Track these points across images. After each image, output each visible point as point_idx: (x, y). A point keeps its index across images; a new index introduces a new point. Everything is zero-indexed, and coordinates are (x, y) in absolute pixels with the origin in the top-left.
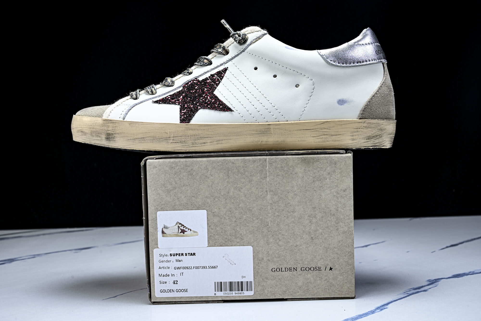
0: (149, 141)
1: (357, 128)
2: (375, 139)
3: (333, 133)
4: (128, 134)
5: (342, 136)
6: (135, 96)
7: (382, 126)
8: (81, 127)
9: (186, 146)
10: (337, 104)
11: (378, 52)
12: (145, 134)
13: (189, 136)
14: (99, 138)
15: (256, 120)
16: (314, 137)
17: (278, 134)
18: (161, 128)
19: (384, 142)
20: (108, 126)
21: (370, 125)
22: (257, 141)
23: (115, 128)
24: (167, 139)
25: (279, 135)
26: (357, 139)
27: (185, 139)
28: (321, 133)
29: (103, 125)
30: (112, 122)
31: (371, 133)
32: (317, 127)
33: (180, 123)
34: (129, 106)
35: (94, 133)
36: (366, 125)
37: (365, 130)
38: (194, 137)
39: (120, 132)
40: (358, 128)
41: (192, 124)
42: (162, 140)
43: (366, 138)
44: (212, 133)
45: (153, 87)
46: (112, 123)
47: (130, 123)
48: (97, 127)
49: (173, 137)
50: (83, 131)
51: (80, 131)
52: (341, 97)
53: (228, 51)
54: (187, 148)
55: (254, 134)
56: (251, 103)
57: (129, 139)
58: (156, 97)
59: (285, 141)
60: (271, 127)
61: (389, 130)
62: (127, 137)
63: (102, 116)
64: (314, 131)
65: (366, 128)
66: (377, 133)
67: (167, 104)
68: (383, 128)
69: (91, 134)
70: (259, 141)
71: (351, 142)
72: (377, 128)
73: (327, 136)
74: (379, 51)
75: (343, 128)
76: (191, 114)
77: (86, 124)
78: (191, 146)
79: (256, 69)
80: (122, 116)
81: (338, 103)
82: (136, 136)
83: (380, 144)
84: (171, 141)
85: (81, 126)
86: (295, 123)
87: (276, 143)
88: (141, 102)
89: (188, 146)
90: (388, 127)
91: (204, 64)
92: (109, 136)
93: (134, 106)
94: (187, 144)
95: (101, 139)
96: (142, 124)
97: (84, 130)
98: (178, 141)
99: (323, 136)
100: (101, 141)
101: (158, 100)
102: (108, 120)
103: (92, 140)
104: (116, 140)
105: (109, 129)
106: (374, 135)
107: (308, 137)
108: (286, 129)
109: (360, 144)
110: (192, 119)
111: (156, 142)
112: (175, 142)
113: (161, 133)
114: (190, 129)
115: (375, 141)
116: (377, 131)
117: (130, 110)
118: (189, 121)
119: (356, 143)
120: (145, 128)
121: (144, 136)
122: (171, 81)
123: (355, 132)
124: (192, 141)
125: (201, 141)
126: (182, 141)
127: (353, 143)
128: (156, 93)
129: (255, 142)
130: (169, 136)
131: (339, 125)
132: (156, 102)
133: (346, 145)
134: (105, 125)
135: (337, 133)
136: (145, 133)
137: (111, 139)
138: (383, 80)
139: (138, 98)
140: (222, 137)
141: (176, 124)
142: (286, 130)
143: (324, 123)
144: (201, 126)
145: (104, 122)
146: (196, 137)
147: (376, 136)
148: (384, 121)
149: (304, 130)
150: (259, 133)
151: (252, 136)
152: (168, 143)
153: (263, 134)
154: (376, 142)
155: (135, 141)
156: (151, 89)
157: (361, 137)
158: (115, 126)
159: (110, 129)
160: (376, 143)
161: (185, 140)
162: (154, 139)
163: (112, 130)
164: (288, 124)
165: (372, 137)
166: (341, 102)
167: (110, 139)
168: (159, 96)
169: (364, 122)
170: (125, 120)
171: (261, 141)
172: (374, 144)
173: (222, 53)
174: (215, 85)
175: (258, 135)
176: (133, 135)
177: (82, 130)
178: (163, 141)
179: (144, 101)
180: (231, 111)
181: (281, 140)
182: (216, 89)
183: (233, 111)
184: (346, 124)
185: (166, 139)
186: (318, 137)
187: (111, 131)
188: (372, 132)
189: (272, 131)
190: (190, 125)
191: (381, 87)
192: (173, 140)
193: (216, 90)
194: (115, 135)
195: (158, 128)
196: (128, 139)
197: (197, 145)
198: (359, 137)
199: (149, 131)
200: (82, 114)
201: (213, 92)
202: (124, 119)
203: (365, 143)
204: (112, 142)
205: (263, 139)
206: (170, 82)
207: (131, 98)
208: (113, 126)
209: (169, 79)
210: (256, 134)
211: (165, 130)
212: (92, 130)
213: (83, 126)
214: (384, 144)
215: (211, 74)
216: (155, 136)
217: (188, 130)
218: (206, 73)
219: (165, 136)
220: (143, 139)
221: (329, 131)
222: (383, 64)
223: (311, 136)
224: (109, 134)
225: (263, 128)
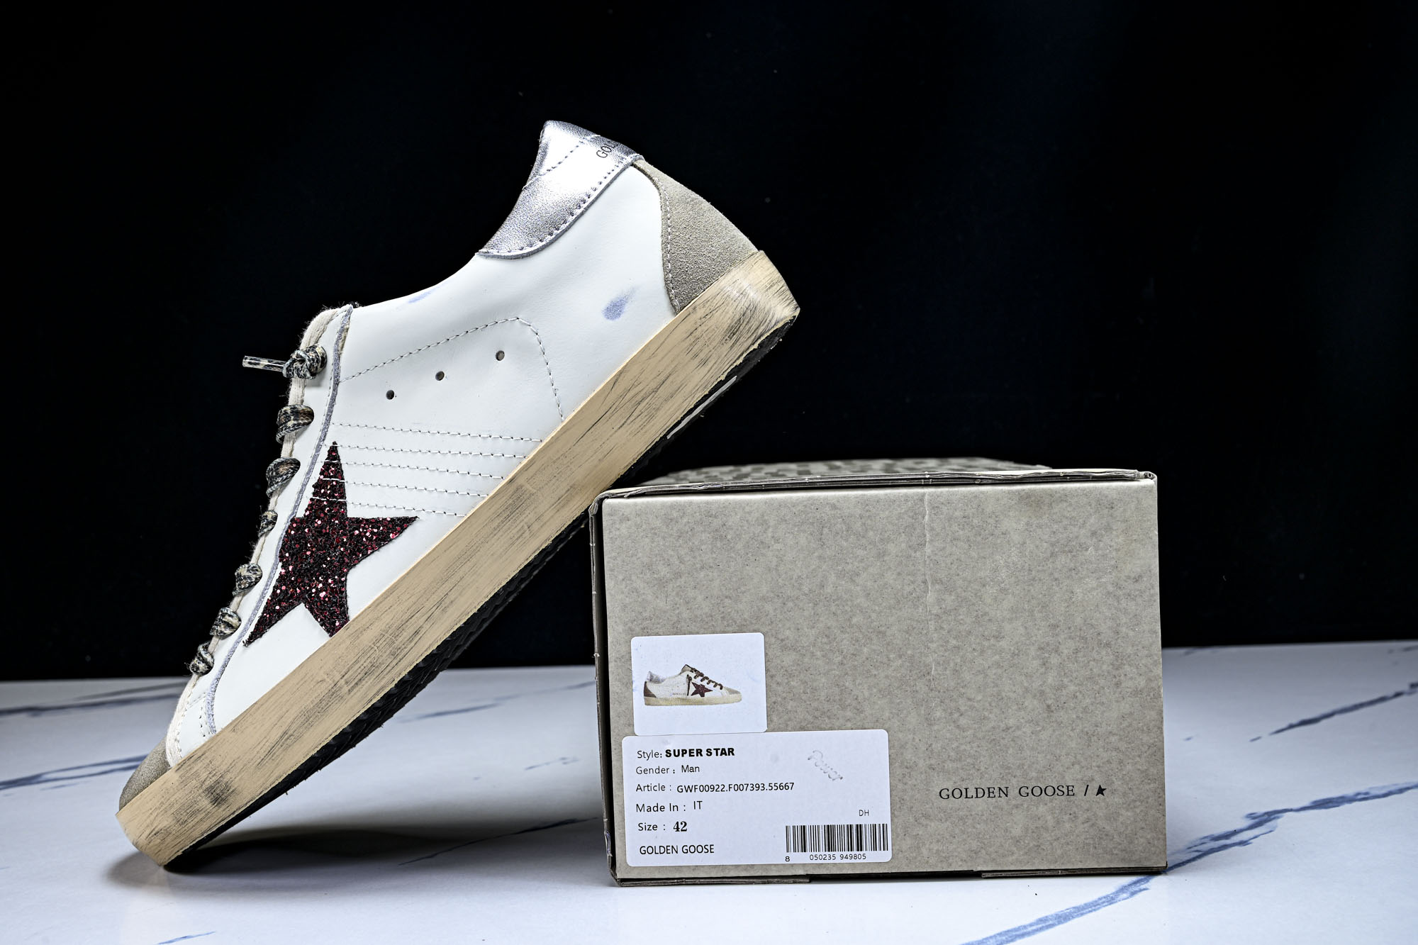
0: (302, 730)
1: (690, 335)
2: (745, 323)
3: (653, 385)
4: (246, 753)
5: (675, 375)
6: (204, 664)
7: (736, 286)
8: (148, 826)
9: (385, 673)
10: (610, 322)
11: (603, 153)
12: (281, 721)
13: (373, 646)
14: (201, 816)
15: (476, 495)
16: (623, 424)
17: (547, 484)
18: (302, 680)
19: (771, 312)
20: (197, 774)
21: (710, 305)
22: (520, 533)
23: (211, 765)
24: (333, 690)
25: (551, 482)
26: (711, 353)
27: (369, 660)
28: (630, 405)
29: (184, 781)
30: (195, 757)
31: (725, 319)
32: (609, 402)
33: (331, 636)
34: (205, 694)
35: (182, 814)
36: (703, 310)
37: (711, 323)
38: (384, 639)
39: (229, 764)
40: (692, 333)
41: (357, 617)
42: (324, 703)
43: (727, 337)
44: (414, 599)
45: (223, 615)
46: (196, 760)
47: (232, 726)
48: (175, 797)
49: (342, 678)
50: (156, 830)
51: (150, 834)
52: (605, 303)
53: (309, 410)
54: (390, 675)
55: (498, 526)
57: (259, 760)
58: (245, 629)
59: (574, 485)
60: (520, 481)
61: (758, 282)
62: (253, 762)
63: (167, 763)
64: (613, 414)
65: (708, 317)
66: (739, 307)
67: (276, 623)
68: (743, 286)
69: (178, 822)
70: (522, 531)
71: (704, 369)
72: (731, 299)
73: (647, 401)
74: (603, 148)
75: (663, 358)
76: (337, 601)
77: (151, 811)
78: (394, 663)
79: (391, 395)
80: (206, 727)
81: (609, 318)
82: (267, 744)
83: (766, 323)
84: (346, 689)
86: (560, 431)
87: (560, 504)
88: (225, 666)
89: (389, 668)
90: (751, 277)
91: (285, 477)
92: (215, 791)
93: (216, 686)
94: (383, 667)
95: (206, 812)
96: (259, 708)
97: (156, 827)
98: (359, 677)
99: (640, 407)
100: (209, 818)
101: (252, 632)
102: (184, 762)
103: (190, 831)
104: (236, 786)
105: (203, 779)
106: (737, 317)
107: (611, 436)
108: (555, 459)
109: (727, 358)
110: (348, 609)
111: (317, 718)
112: (357, 684)
113: (311, 692)
114: (361, 629)
115: (750, 328)
116: (736, 303)
117: (212, 702)
118: (346, 616)
119: (715, 363)
120: (271, 709)
121: (284, 729)
122: (248, 571)
123: (694, 344)
124: (388, 652)
125: (405, 634)
126: (366, 670)
127: (711, 368)
128: (240, 620)
129: (517, 539)
130: (331, 682)
131: (650, 358)
132: (253, 637)
133: (701, 384)
134: (189, 777)
135: (662, 377)
136: (279, 721)
137: (225, 795)
139: (213, 663)
140: (441, 588)
141: (324, 646)
142: (554, 462)
143: (617, 380)
144: (378, 605)
145: (181, 772)
146: (387, 635)
147: (743, 315)
148: (733, 274)
149: (593, 429)
150: (505, 515)
151: (500, 533)
152: (345, 697)
153: (517, 511)
154: (755, 328)
155: (275, 756)
156: (225, 622)
157: (714, 344)
158: (208, 761)
159: (204, 774)
160: (758, 328)
161: (371, 662)
162: (307, 716)
163: (210, 776)
164: (548, 445)
165: (736, 323)
166: (614, 310)
167: (223, 796)
168: (250, 621)
169: (694, 309)
170: (218, 730)
171: (526, 527)
172: (755, 335)
173: (299, 424)
174: (340, 500)
175: (508, 520)
176: (259, 747)
177: (154, 829)
178: (330, 704)
179: (230, 658)
180: (414, 521)
181: (564, 491)
182: (346, 506)
183: (418, 517)
184: (662, 344)
185: (332, 695)
186: (631, 419)
187: (208, 779)
188: (729, 315)
189: (531, 489)
190: (355, 623)
191: (666, 212)
192: (347, 683)
193: (349, 506)
194: (225, 780)
195: (298, 686)
196: (257, 763)
197: (406, 650)
198: (711, 347)
199: (285, 710)
200: (129, 798)
201: (347, 515)
202: (214, 730)
203: (736, 349)
204: (231, 799)
205: (525, 520)
206: (250, 573)
207: (198, 677)
208: (205, 766)
209: (243, 570)
210: (502, 522)
211: (313, 679)
212: (173, 810)
213: (148, 821)
214: (773, 317)
215: (313, 486)
216: (303, 707)
217: (358, 637)
218: (301, 492)
219: (323, 689)
220: (286, 737)
221: (640, 388)
222: (633, 165)
223: (615, 429)
224: (212, 787)
225: (505, 498)
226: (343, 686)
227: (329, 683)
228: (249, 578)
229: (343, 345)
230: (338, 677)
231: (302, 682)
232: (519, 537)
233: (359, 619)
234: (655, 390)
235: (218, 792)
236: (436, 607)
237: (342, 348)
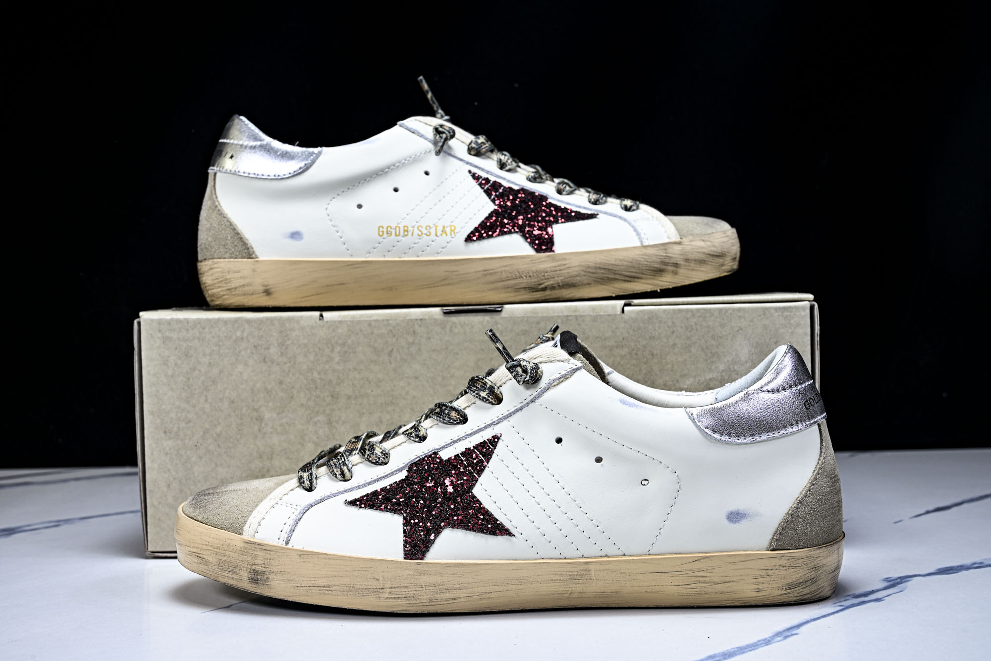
0: (339, 593)
1: (766, 570)
2: (802, 587)
3: (717, 579)
4: (296, 575)
5: (735, 584)
6: (309, 483)
7: (816, 560)
8: (197, 548)
9: (416, 605)
10: (726, 522)
11: (808, 404)
12: (332, 578)
13: (424, 586)
14: (234, 576)
15: (559, 553)
16: (679, 585)
17: (605, 580)
18: (366, 568)
19: (822, 589)
20: (255, 556)
21: (792, 562)
22: (562, 593)
23: (269, 560)
24: (378, 590)
25: (608, 581)
26: (767, 589)
27: (415, 592)
28: (694, 579)
29: (243, 552)
30: (264, 547)
31: (794, 577)
32: (684, 567)
33: (405, 558)
34: (296, 507)
35: (225, 565)
36: (786, 562)
37: (783, 572)
38: (433, 588)
39: (279, 570)
40: (768, 569)
41: (429, 563)
42: (367, 592)
43: (784, 588)
44: (471, 580)
45: (344, 463)
46: (262, 549)
47: (301, 553)
48: (231, 553)
49: (389, 588)
50: (201, 555)
51: (195, 554)
52: (733, 508)
53: (501, 397)
54: (418, 608)
55: (555, 580)
56: (550, 517)
57: (299, 585)
58: (351, 489)
59: (619, 592)
60: (591, 567)
61: (830, 564)
62: (295, 582)
63: (241, 530)
64: (679, 575)
65: (785, 568)
66: (807, 575)
67: (376, 510)
68: (820, 564)
69: (219, 566)
70: (565, 592)
71: (754, 594)
72: (807, 567)
73: (704, 585)
74: (811, 400)
75: (737, 569)
76: (426, 540)
77: (208, 544)
78: (426, 604)
79: (559, 441)
80: (284, 536)
81: (728, 518)
82: (313, 582)
83: (813, 595)
84: (386, 595)
85: (196, 545)
86: (640, 559)
87: (601, 596)
88: (322, 500)
89: (421, 604)
90: (829, 559)
91: (452, 421)
92: (257, 575)
93: (307, 510)
94: (419, 601)
95: (241, 578)
96: (326, 559)
97: (203, 554)
98: (400, 596)
99: (698, 585)
100: (239, 581)
101: (357, 498)
102: (254, 543)
103: (220, 576)
104: (272, 584)
105: (257, 562)
106: (801, 580)
107: (666, 585)
108: (622, 570)
109: (772, 598)
110: (428, 551)
111: (354, 595)
112: (395, 598)
113: (366, 579)
114: (426, 572)
115: (802, 592)
116: (807, 572)
117: (299, 520)
118: (424, 555)
119: (764, 596)
120: (333, 566)
121: (330, 583)
122: (382, 453)
123: (763, 576)
124: (429, 596)
125: (448, 595)
126: (408, 596)
127: (759, 596)
128: (352, 477)
129: (558, 594)
130: (382, 584)
131: (730, 563)
132: (353, 503)
133: (744, 599)
134: (249, 553)
135: (727, 579)
136: (331, 577)
137: (261, 582)
138: (820, 462)
139: (315, 488)
140: (491, 587)
141: (396, 562)
142: (621, 573)
143: (700, 560)
144: (448, 567)
145: (246, 545)
146: (437, 587)
147: (805, 582)
148: (821, 551)
149: (659, 574)
150: (565, 578)
151: (553, 584)
152: (380, 598)
153: (574, 581)
155: (311, 591)
156: (341, 469)
157: (774, 586)
158: (269, 557)
159: (260, 561)
160: (806, 594)
161: (414, 594)
162: (350, 589)
163: (263, 566)
164: (625, 561)
165: (797, 584)
166: (735, 517)
167: (259, 581)
168: (358, 488)
169: (782, 556)
170: (289, 546)
171: (570, 592)
172: (801, 597)
173: (487, 400)
174: (475, 474)
175: (563, 581)
176: (307, 579)
177: (200, 553)
178: (369, 595)
179: (328, 499)
180: (510, 536)
181: (610, 591)
182: (477, 482)
183: (514, 535)
184: (744, 561)
185: (375, 592)
186: (688, 586)
187: (260, 566)
188: (797, 576)
189: (593, 575)
190: (425, 564)
191: (816, 479)
192: (390, 593)
193: (478, 485)
194: (270, 576)
195: (360, 569)
196: (297, 585)
197: (439, 603)
198: (771, 586)
199: (341, 574)
200: (198, 517)
201: (472, 490)
202: (287, 543)
203: (783, 597)
204: (262, 586)
205: (573, 589)
206: (380, 455)
207: (298, 487)
208: (265, 557)
209: (379, 449)
210: (560, 580)
211: (373, 574)
212: (222, 558)
213: (201, 546)
214: (820, 593)
215: (466, 448)
216: (353, 583)
217: (420, 575)
218: (455, 441)
219: (374, 584)
220: (328, 588)
221: (708, 574)
222: (819, 426)
223: (672, 583)
224: (258, 572)
225: (574, 569)
226: (386, 593)
227: (379, 585)
228: (379, 458)
229: (556, 385)
230: (388, 585)
231: (364, 569)
232: (560, 594)
233: (431, 565)
234: (715, 583)
235: (259, 577)
236: (478, 594)
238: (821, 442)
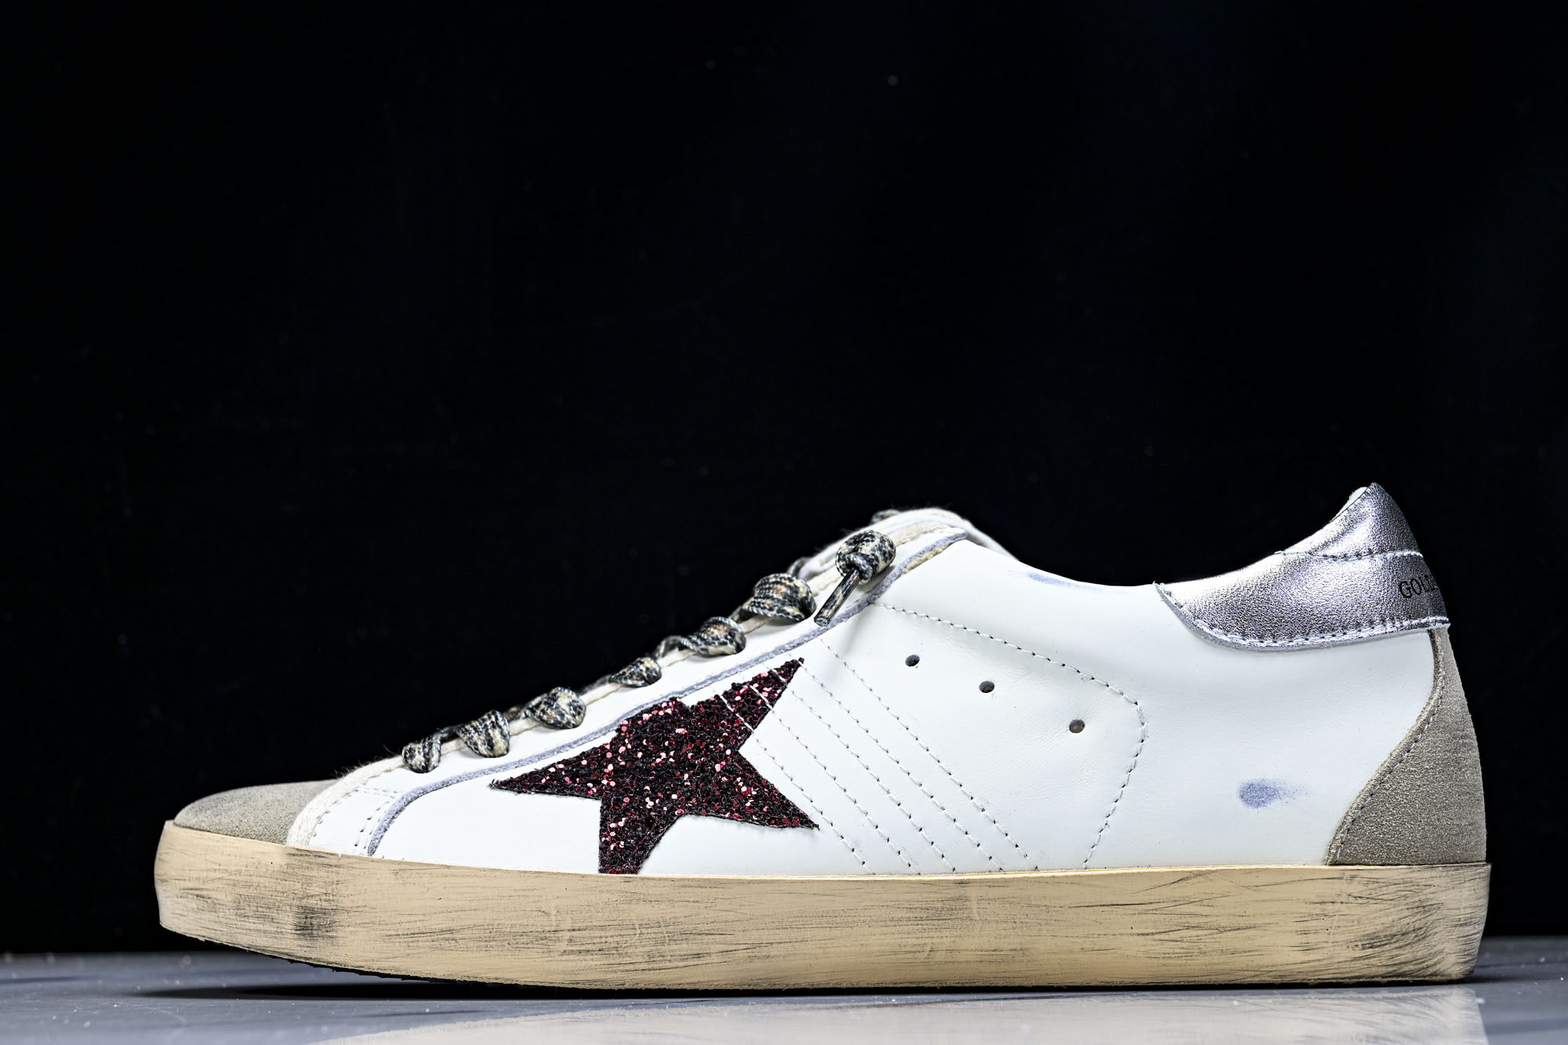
0: (471, 944)
1: (1321, 903)
2: (1397, 945)
3: (1224, 922)
4: (387, 911)
5: (1260, 933)
6: (423, 759)
7: (1425, 892)
8: (198, 879)
9: (621, 968)
10: (1240, 804)
11: (1408, 589)
12: (458, 913)
13: (637, 926)
14: (268, 927)
15: (907, 863)
16: (1148, 934)
17: (996, 922)
18: (524, 890)
19: (1439, 957)
20: (309, 881)
21: (1374, 890)
22: (913, 949)
23: (334, 886)
24: (548, 935)
25: (1004, 925)
26: (1325, 945)
27: (619, 939)
28: (1176, 920)
29: (285, 874)
30: (326, 861)
31: (1378, 921)
32: (1155, 895)
33: (601, 871)
34: (394, 795)
35: (249, 906)
36: (1361, 888)
37: (1356, 911)
38: (656, 930)
39: (355, 905)
40: (1324, 902)
41: (648, 879)
42: (525, 939)
43: (1360, 944)
44: (731, 916)
45: (495, 725)
46: (323, 865)
47: (398, 867)
48: (261, 880)
49: (569, 930)
50: (204, 893)
51: (192, 892)
52: (1253, 774)
54: (625, 975)
55: (899, 920)
56: (888, 792)
57: (393, 933)
58: (505, 767)
59: (1028, 950)
60: (971, 891)
61: (1455, 906)
62: (384, 927)
63: (285, 834)
64: (1146, 913)
65: (1360, 901)
66: (1406, 921)
67: (550, 794)
68: (1432, 899)
69: (238, 909)
70: (919, 949)
71: (1300, 957)
72: (1405, 902)
73: (1200, 932)
74: (1414, 583)
75: (1264, 901)
76: (643, 836)
77: (217, 867)
78: (642, 966)
79: (913, 661)
80: (366, 839)
81: (1242, 797)
82: (419, 924)
83: (1421, 966)
84: (563, 946)
85: (195, 874)
86: (1067, 876)
87: (991, 957)
88: (446, 784)
89: (631, 967)
90: (1452, 894)
92: (311, 918)
93: (416, 798)
94: (627, 960)
95: (279, 930)
96: (446, 876)
97: (207, 890)
98: (590, 947)
99: (1185, 933)
100: (276, 938)
101: (514, 777)
102: (308, 853)
103: (240, 931)
104: (340, 934)
105: (312, 892)
106: (1394, 930)
107: (1122, 934)
108: (1033, 903)
109: (1336, 966)
110: (647, 857)
111: (501, 948)
112: (580, 951)
113: (523, 912)
114: (641, 895)
115: (1397, 956)
116: (1406, 913)
117: (397, 813)
118: (638, 864)
119: (1319, 960)
120: (461, 890)
121: (453, 924)
122: (569, 703)
123: (1315, 917)
124: (647, 949)
125: (684, 946)
126: (605, 946)
127: (1309, 962)
128: (508, 750)
129: (906, 952)
130: (554, 923)
131: (1248, 888)
132: (509, 785)
133: (1280, 968)
134: (297, 874)
135: (1242, 922)
136: (456, 911)
137: (320, 932)
138: (1432, 702)
139: (434, 768)
140: (771, 932)
141: (583, 875)
142: (1029, 906)
143: (1187, 879)
144: (685, 886)
145: (294, 861)
146: (664, 929)
147: (1403, 934)
148: (1434, 873)
149: (1107, 908)
150: (919, 915)
151: (894, 929)
152: (552, 954)
153: (936, 922)
154: (1403, 960)
155: (415, 944)
156: (489, 734)
157: (1339, 938)
158: (336, 879)
159: (317, 889)
160: (1405, 963)
161: (617, 943)
162: (493, 934)
163: (324, 897)
164: (1039, 880)
165: (1385, 936)
166: (1256, 794)
167: (315, 932)
168: (519, 764)
169: (1353, 877)
170: (377, 855)
171: (929, 949)
172: (1395, 968)
174: (746, 724)
175: (915, 923)
176: (407, 919)
177: (202, 889)
178: (529, 946)
179: (458, 781)
180: (809, 827)
181: (1009, 947)
182: (748, 737)
183: (817, 826)
184: (1277, 884)
185: (542, 939)
186: (1163, 937)
187: (317, 898)
188: (1385, 920)
189: (975, 911)
190: (641, 883)
191: (1421, 730)
192: (570, 940)
193: (751, 741)
194: (336, 918)
195: (512, 893)
196: (389, 933)
197: (668, 964)
198: (1332, 938)
199: (474, 904)
200: (203, 824)
201: (739, 749)
202: (372, 851)
203: (1358, 964)
204: (320, 943)
205: (935, 941)
206: (567, 709)
207: (402, 767)
208: (327, 880)
209: (565, 698)
210: (909, 919)
211: (538, 901)
212: (243, 891)
213: (204, 874)
214: (1435, 964)
215: (733, 684)
216: (497, 922)
217: (630, 902)
218: (714, 679)
219: (539, 923)
220: (447, 936)
221: (1206, 910)
222: (1431, 634)
223: (1135, 931)
224: (312, 911)
225: (936, 895)
226: (562, 941)
227: (550, 923)
228: (562, 715)
229: (916, 566)
230: (567, 925)
231: (522, 893)
232: (910, 952)
233: (651, 883)
234: (1221, 930)
235: (315, 922)
236: (746, 946)
237: (912, 568)
238: (1437, 667)
